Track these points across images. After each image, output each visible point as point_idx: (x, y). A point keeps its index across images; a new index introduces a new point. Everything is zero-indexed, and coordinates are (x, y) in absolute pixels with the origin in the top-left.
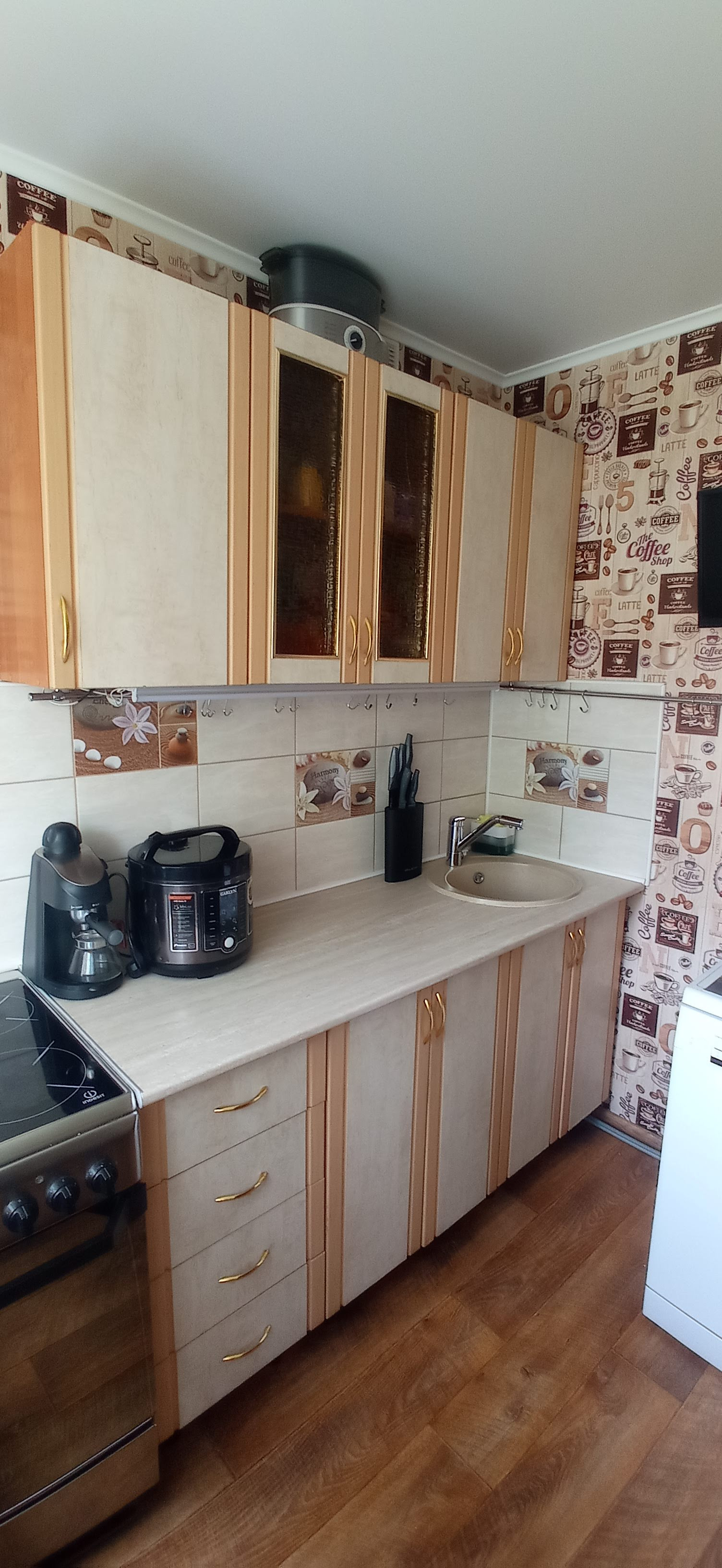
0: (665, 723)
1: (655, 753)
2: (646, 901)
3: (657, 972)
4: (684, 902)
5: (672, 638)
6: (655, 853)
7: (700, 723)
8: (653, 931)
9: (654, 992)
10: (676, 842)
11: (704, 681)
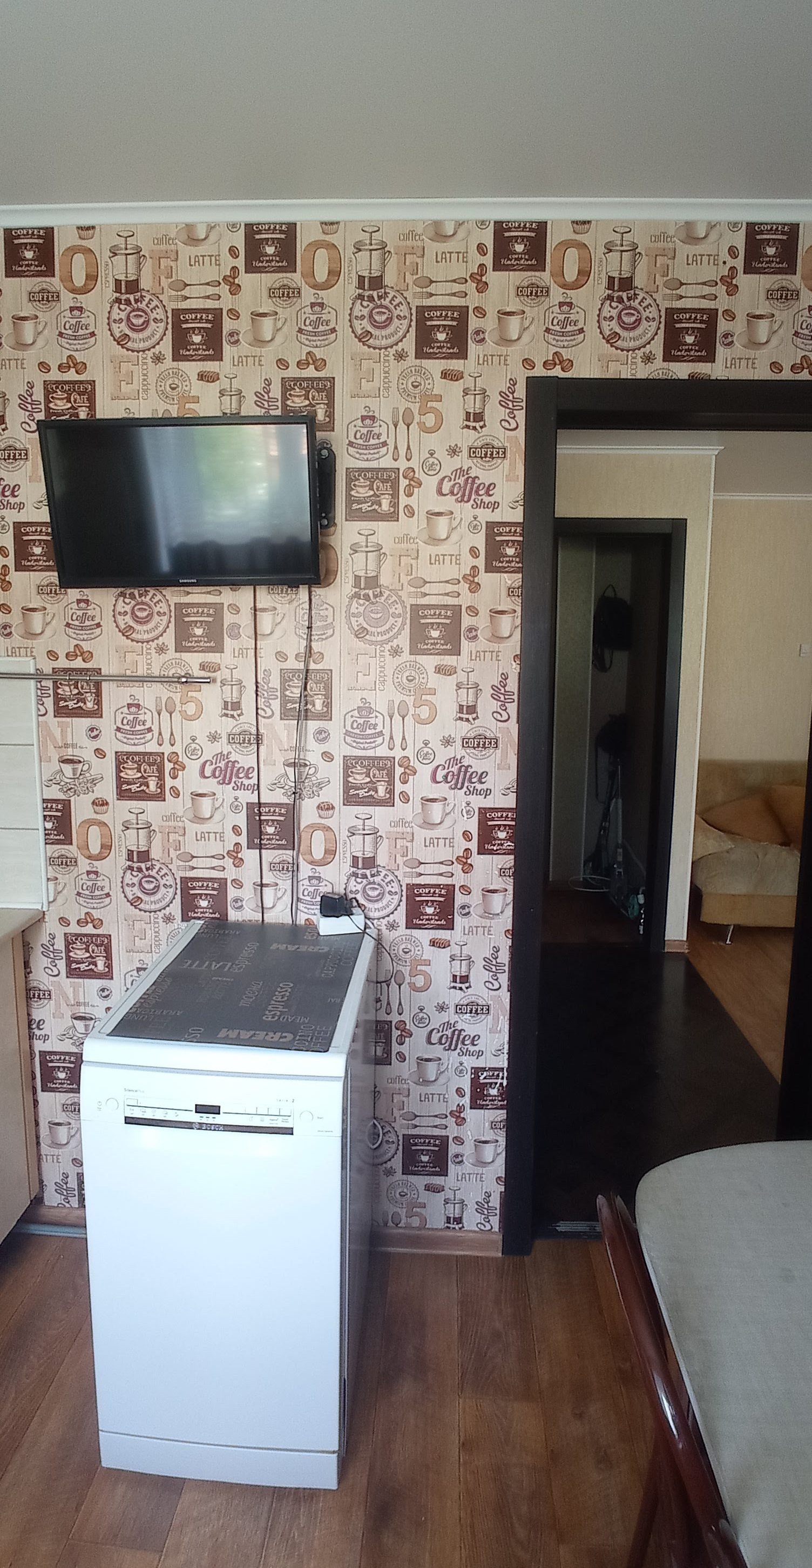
0: (40, 707)
1: (33, 745)
2: (48, 930)
3: (74, 1014)
4: (92, 921)
5: (36, 602)
6: (50, 868)
7: (81, 704)
8: (62, 964)
9: (75, 1038)
10: (72, 850)
11: (79, 654)
